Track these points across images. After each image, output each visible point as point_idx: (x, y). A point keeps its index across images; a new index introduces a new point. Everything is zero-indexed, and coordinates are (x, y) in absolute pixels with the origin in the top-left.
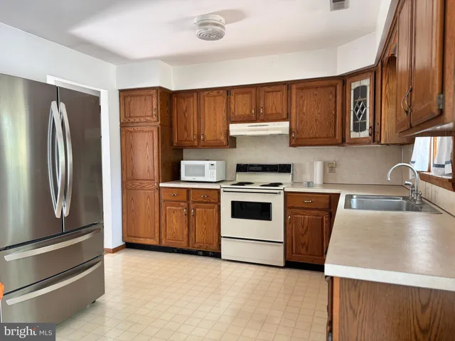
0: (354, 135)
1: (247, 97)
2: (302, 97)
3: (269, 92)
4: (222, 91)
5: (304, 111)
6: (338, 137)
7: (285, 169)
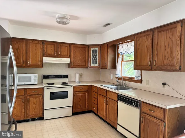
0: (92, 65)
1: (52, 47)
2: (75, 50)
3: (62, 46)
4: (40, 42)
5: (76, 55)
6: (87, 66)
7: (66, 76)
